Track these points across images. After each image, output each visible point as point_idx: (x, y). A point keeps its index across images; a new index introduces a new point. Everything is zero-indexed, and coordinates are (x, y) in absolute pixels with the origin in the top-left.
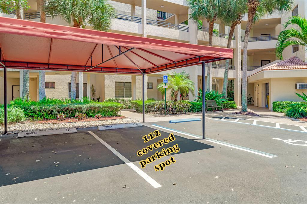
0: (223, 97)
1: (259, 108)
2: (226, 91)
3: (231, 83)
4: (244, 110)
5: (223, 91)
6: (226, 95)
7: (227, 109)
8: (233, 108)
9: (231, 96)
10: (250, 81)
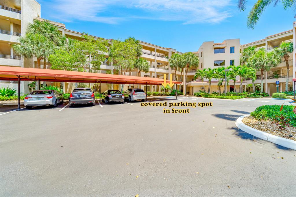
0: (179, 91)
1: (191, 95)
2: (180, 89)
3: (182, 87)
4: (185, 95)
5: (179, 89)
6: (180, 91)
7: (181, 95)
8: (182, 95)
9: (182, 91)
10: (188, 86)
